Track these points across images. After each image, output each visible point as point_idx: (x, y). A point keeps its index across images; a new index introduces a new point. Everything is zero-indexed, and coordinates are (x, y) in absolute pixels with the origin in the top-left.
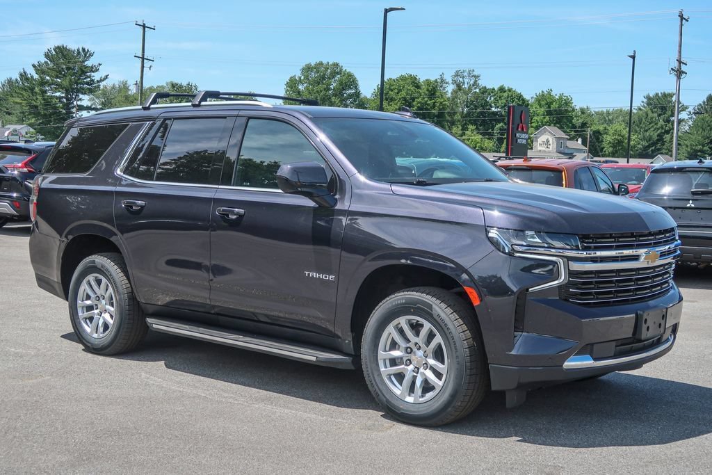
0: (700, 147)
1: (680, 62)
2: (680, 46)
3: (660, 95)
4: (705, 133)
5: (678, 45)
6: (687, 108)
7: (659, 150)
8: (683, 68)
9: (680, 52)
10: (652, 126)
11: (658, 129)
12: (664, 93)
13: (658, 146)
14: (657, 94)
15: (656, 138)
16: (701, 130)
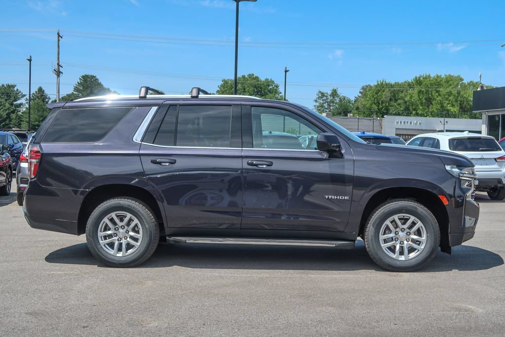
0: (37, 123)
1: (59, 65)
2: (59, 54)
3: (5, 86)
4: (40, 113)
5: (57, 54)
6: (25, 95)
7: (7, 124)
8: (61, 70)
9: (58, 58)
10: (2, 108)
11: (6, 110)
12: (9, 85)
13: (7, 122)
14: (3, 85)
15: (6, 116)
16: (37, 111)
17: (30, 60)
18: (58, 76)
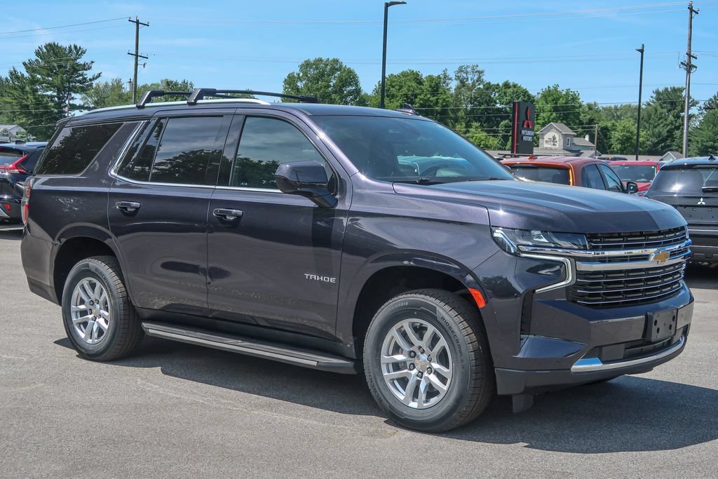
0: (711, 143)
1: (690, 56)
2: (690, 39)
3: (669, 90)
5: (687, 38)
6: (697, 103)
7: (669, 146)
8: (693, 62)
9: (690, 45)
10: (662, 122)
11: (668, 125)
12: (674, 88)
13: (668, 142)
14: (666, 89)
15: (666, 134)
16: (712, 126)
17: (642, 51)
18: (689, 72)
